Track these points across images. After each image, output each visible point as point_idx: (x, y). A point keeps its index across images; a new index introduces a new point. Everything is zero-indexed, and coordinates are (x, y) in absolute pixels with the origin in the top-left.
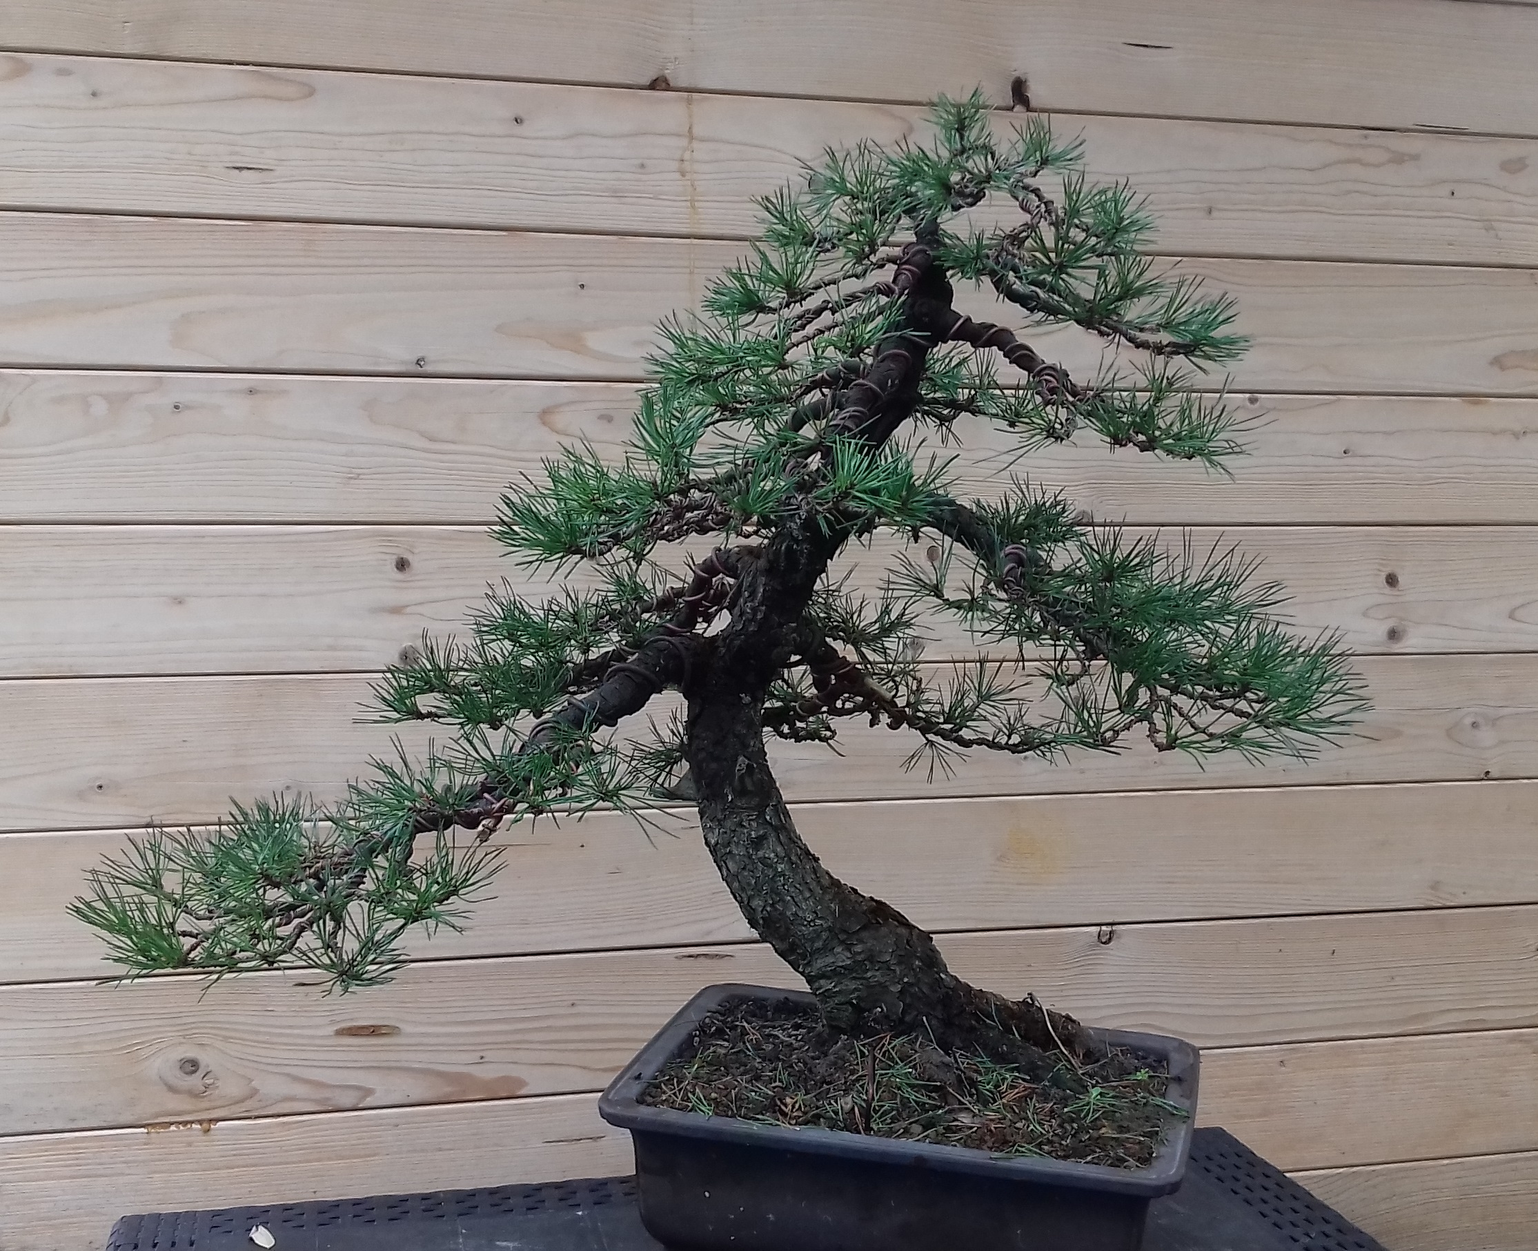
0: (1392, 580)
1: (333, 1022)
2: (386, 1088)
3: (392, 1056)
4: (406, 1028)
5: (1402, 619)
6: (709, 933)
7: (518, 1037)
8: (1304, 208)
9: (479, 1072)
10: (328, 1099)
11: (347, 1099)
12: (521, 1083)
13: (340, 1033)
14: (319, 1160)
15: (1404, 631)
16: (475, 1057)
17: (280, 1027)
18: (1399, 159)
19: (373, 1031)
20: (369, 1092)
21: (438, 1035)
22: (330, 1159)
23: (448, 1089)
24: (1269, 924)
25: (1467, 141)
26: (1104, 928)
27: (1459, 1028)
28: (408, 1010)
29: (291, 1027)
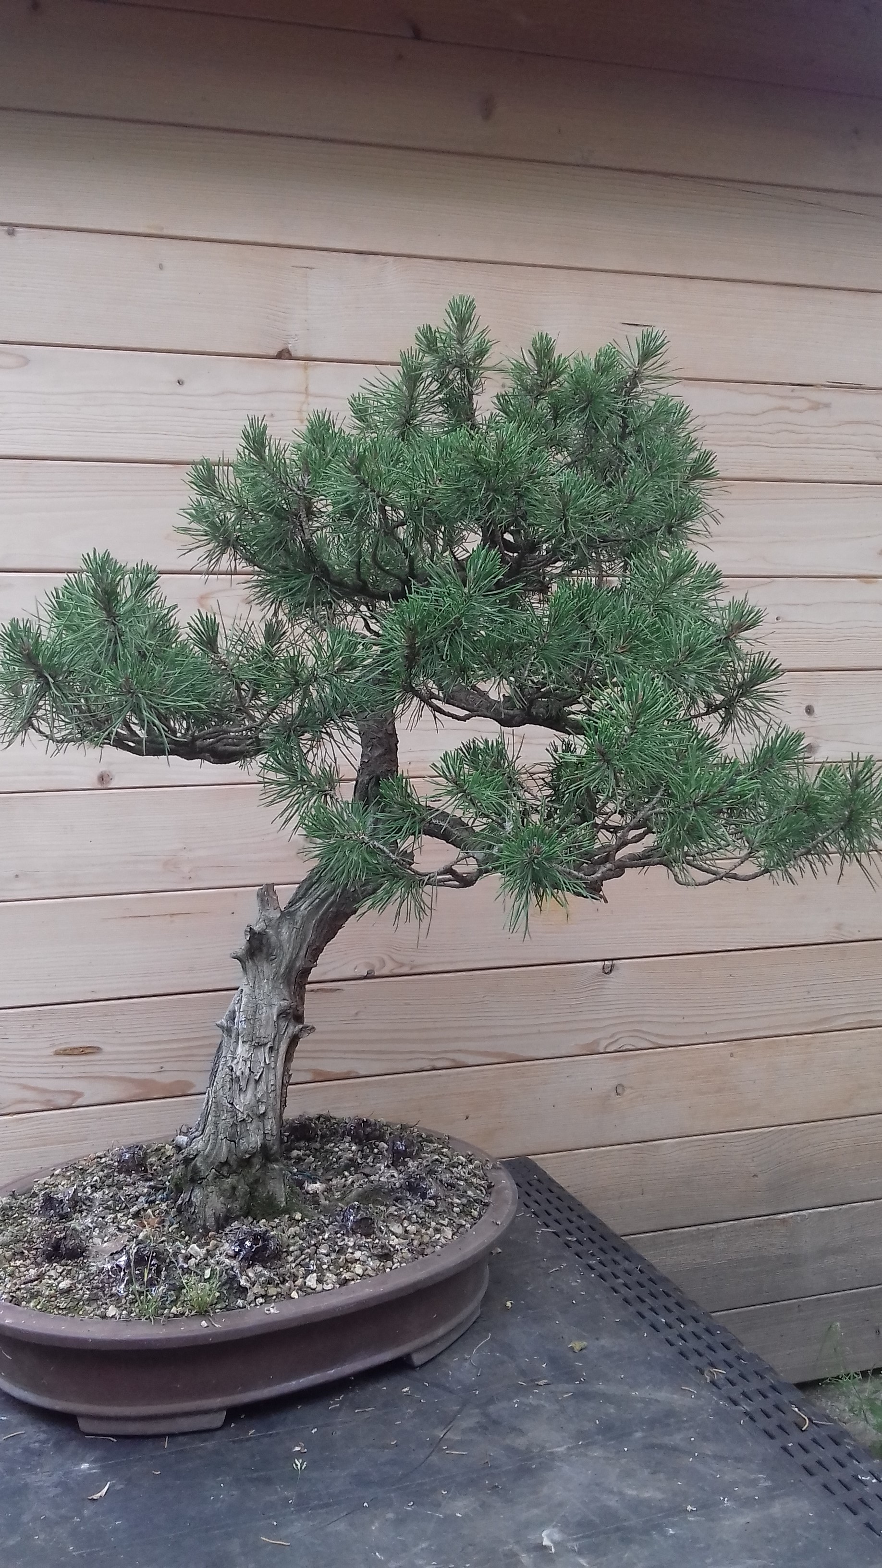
0: (809, 710)
1: (53, 1045)
2: (91, 1092)
3: (96, 1069)
4: (106, 1048)
5: (818, 738)
6: (325, 973)
7: (187, 1052)
8: (748, 443)
9: (157, 1077)
10: (49, 1101)
11: (63, 1101)
12: (190, 1085)
13: (57, 1054)
14: (44, 1145)
15: (818, 746)
16: (157, 1067)
17: (13, 1050)
18: (816, 406)
19: (83, 1051)
20: (79, 1095)
21: (128, 1052)
22: (52, 1144)
23: (137, 1091)
24: (722, 957)
25: (862, 394)
26: (606, 962)
27: (854, 1026)
28: (107, 1035)
29: (22, 1050)
